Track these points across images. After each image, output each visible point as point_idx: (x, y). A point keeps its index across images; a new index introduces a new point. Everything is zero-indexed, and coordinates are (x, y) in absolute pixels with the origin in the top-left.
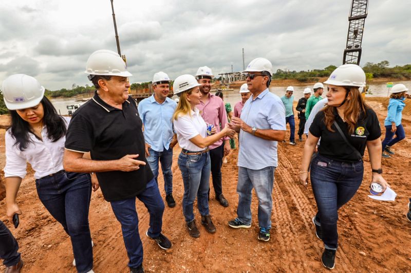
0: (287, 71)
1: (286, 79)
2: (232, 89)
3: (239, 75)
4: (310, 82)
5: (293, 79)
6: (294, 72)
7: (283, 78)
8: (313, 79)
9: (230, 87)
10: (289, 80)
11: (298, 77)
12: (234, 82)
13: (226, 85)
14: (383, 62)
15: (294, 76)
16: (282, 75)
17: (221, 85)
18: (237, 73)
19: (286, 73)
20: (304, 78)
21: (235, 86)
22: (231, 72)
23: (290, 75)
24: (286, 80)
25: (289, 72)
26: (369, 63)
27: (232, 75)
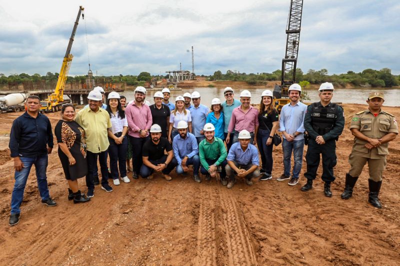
0: (237, 72)
1: (235, 80)
2: (181, 89)
3: (188, 74)
4: (259, 86)
5: (242, 81)
6: (244, 74)
7: (233, 79)
8: (262, 82)
9: (178, 87)
10: (239, 82)
11: (248, 80)
12: (182, 81)
13: (173, 84)
14: (322, 70)
15: (243, 78)
16: (232, 77)
17: (168, 84)
18: (186, 72)
19: (236, 74)
20: (253, 81)
21: (183, 85)
22: (179, 70)
23: (239, 77)
24: (236, 82)
25: (239, 74)
26: (311, 70)
27: (181, 73)
